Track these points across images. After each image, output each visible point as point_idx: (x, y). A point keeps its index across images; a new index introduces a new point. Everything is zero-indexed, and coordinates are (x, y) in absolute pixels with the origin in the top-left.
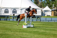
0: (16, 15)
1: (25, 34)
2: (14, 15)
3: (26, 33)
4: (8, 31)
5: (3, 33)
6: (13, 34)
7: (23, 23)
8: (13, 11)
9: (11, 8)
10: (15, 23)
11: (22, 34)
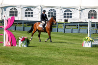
0: (70, 21)
1: (87, 60)
2: (66, 21)
3: (88, 58)
4: (52, 52)
5: (43, 56)
6: (62, 59)
7: (83, 37)
8: (65, 14)
9: (62, 8)
10: (67, 37)
11: (81, 60)
